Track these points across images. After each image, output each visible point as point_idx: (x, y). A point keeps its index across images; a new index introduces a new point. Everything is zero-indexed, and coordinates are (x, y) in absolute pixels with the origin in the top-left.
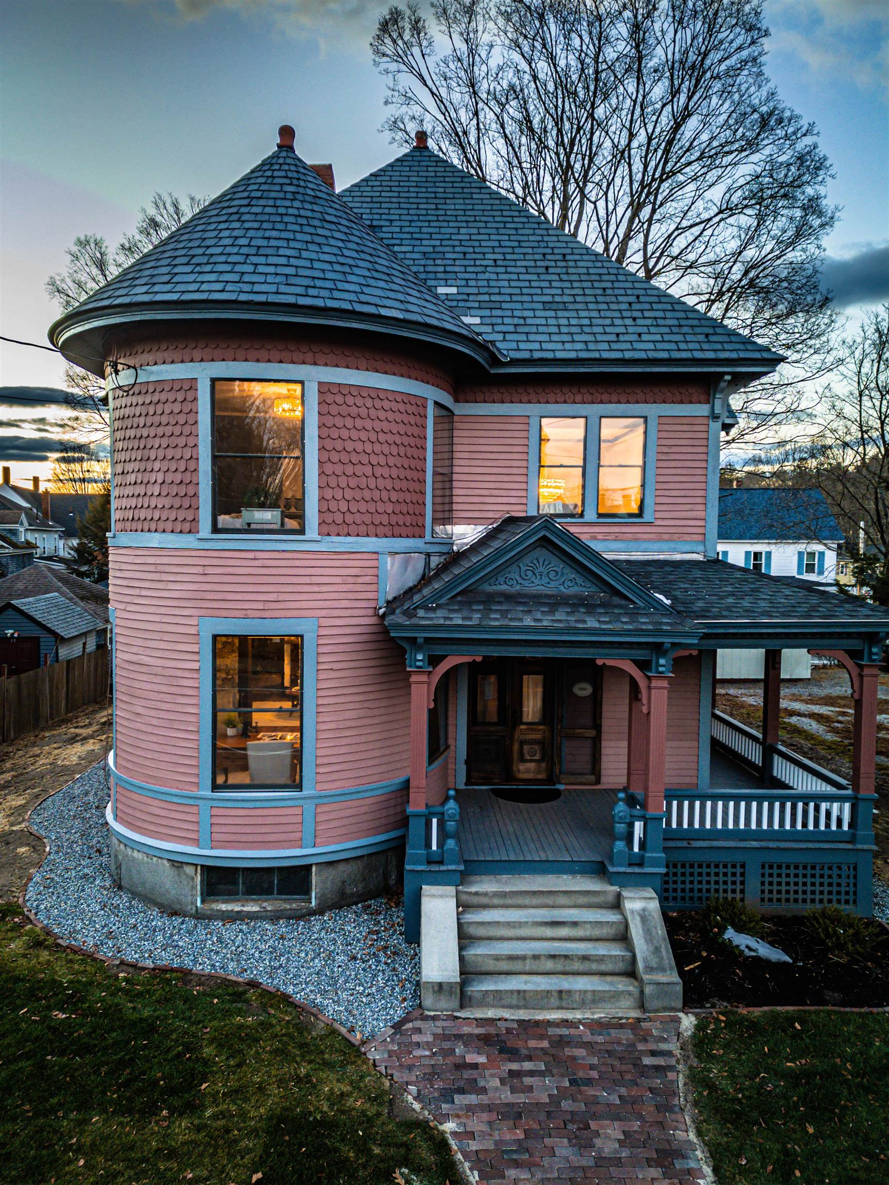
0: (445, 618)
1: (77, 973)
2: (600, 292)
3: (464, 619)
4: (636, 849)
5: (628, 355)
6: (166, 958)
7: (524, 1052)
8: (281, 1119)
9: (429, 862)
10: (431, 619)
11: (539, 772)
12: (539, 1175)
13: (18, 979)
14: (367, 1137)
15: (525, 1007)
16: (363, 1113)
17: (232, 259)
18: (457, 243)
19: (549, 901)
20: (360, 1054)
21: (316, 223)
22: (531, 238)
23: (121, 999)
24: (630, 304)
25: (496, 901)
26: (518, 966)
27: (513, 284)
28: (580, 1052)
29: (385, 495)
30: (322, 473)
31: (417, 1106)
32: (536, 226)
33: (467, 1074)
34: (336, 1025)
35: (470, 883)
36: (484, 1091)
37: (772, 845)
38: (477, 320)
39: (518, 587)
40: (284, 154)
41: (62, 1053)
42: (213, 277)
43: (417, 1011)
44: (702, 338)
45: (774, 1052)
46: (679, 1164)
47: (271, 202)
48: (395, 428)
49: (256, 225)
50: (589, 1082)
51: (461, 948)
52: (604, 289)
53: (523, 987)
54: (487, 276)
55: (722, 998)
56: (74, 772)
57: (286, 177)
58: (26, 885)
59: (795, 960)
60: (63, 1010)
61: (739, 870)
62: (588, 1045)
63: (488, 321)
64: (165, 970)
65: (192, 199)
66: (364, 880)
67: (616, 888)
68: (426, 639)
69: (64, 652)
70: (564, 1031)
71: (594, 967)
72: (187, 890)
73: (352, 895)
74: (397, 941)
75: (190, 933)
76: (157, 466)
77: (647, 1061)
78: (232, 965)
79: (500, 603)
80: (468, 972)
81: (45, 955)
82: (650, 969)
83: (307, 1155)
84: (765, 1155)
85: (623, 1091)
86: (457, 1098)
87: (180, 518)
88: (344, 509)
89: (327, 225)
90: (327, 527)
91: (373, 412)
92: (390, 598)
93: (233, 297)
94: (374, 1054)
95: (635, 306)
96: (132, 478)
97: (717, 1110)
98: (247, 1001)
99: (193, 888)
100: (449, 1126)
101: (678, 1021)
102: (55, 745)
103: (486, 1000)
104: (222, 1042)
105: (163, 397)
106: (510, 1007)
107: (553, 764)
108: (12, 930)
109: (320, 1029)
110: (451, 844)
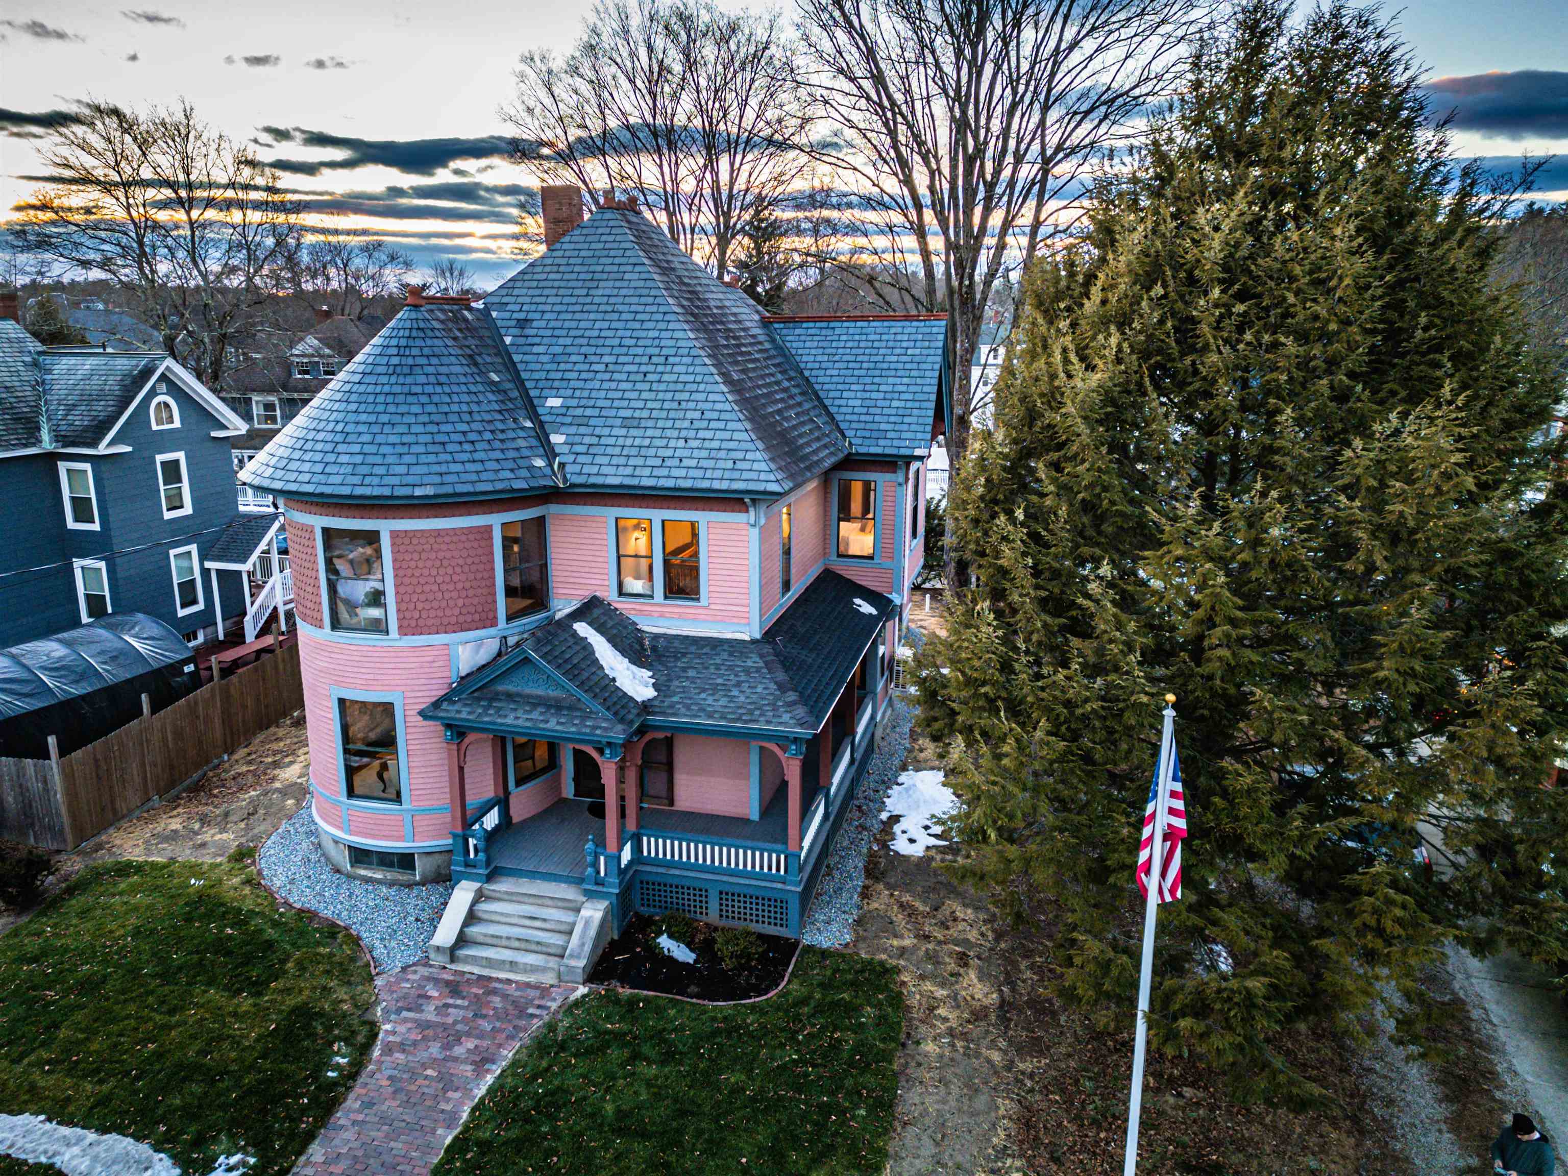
0: (457, 712)
1: (257, 905)
2: (674, 405)
3: (469, 713)
4: (602, 874)
5: (660, 483)
6: (312, 904)
7: (465, 994)
8: (299, 1008)
9: (467, 866)
12: (410, 1058)
13: (222, 904)
14: (336, 1025)
15: (488, 967)
16: (345, 1012)
17: (327, 447)
18: (586, 341)
19: (539, 902)
20: (371, 981)
23: (268, 926)
24: (692, 421)
26: (495, 941)
27: (609, 394)
28: (497, 999)
31: (379, 1013)
33: (421, 1001)
34: (372, 962)
35: (493, 882)
36: (421, 1011)
37: (724, 878)
38: (562, 439)
39: (517, 688)
41: (216, 954)
43: (424, 960)
44: (730, 464)
46: (486, 1066)
50: (485, 1016)
51: (465, 925)
52: (680, 402)
54: (592, 384)
58: (272, 833)
59: (697, 963)
60: (232, 928)
61: (704, 894)
62: (505, 996)
63: (571, 439)
64: (305, 911)
67: (584, 899)
70: (501, 986)
71: (544, 949)
72: (342, 859)
75: (337, 887)
77: (530, 1010)
78: (345, 913)
79: (500, 700)
80: (462, 941)
81: (247, 890)
82: (571, 956)
83: (298, 1028)
85: (498, 1024)
86: (405, 1014)
87: (315, 617)
88: (417, 617)
89: (410, 399)
90: (404, 630)
91: (436, 546)
92: (463, 674)
94: (379, 982)
95: (696, 424)
97: (540, 1043)
98: (335, 938)
99: (345, 858)
100: (387, 1027)
101: (575, 990)
103: (468, 960)
104: (301, 961)
106: (479, 966)
108: (240, 869)
109: (361, 962)
110: (481, 855)
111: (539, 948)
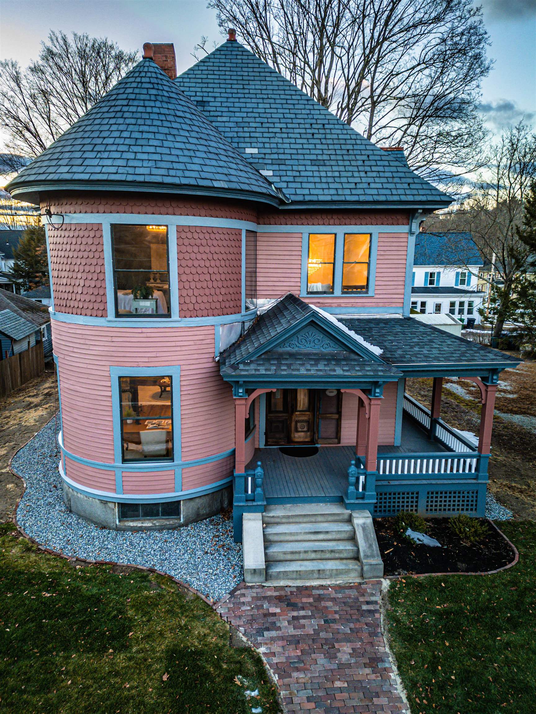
0: (256, 370)
1: (54, 567)
2: (345, 152)
3: (266, 370)
4: (360, 490)
5: (362, 198)
6: (103, 557)
7: (300, 605)
8: (174, 651)
9: (247, 501)
10: (247, 370)
11: (306, 438)
12: (309, 675)
13: (20, 573)
14: (219, 659)
15: (300, 579)
16: (217, 645)
17: (121, 148)
18: (257, 115)
19: (313, 519)
20: (213, 610)
21: (171, 118)
22: (304, 112)
23: (79, 583)
24: (364, 161)
25: (284, 520)
26: (297, 557)
27: (292, 146)
28: (330, 604)
29: (218, 291)
30: (180, 281)
31: (244, 639)
32: (306, 102)
33: (271, 619)
34: (199, 594)
35: (270, 511)
36: (279, 629)
37: (434, 482)
38: (270, 173)
39: (297, 349)
40: (147, 64)
41: (51, 618)
42: (109, 162)
43: (242, 584)
44: (406, 186)
45: (430, 600)
46: (380, 665)
47: (141, 103)
48: (223, 250)
49: (133, 121)
50: (334, 621)
51: (266, 548)
52: (348, 150)
53: (298, 569)
54: (276, 140)
55: (404, 569)
56: (33, 431)
57: (150, 83)
58: (15, 510)
59: (443, 545)
60: (48, 591)
61: (415, 495)
62: (334, 600)
63: (278, 173)
64: (102, 564)
65: (75, 35)
66: (210, 506)
67: (349, 512)
68: (244, 382)
69: (17, 348)
70: (321, 592)
71: (337, 555)
72: (110, 516)
73: (203, 515)
74: (229, 541)
75: (114, 539)
76: (79, 276)
77: (365, 607)
78: (139, 559)
79: (287, 359)
80: (269, 561)
81: (33, 557)
82: (366, 556)
83: (189, 671)
84: (423, 658)
85: (352, 625)
86: (266, 633)
87: (96, 308)
88: (194, 301)
89: (179, 120)
90: (184, 313)
91: (210, 242)
92: (222, 351)
93: (123, 178)
94: (221, 610)
95: (367, 163)
96: (64, 281)
97: (400, 634)
98: (149, 581)
99: (114, 514)
100: (262, 650)
101: (380, 583)
102: (18, 410)
103: (279, 576)
104: (138, 606)
105: (81, 233)
106: (292, 579)
107: (314, 433)
108: (11, 541)
109: (190, 596)
110: (259, 490)
111: (334, 555)
